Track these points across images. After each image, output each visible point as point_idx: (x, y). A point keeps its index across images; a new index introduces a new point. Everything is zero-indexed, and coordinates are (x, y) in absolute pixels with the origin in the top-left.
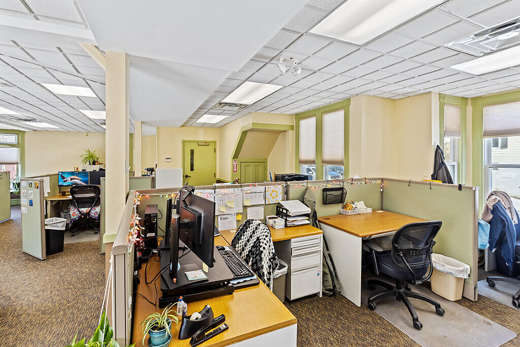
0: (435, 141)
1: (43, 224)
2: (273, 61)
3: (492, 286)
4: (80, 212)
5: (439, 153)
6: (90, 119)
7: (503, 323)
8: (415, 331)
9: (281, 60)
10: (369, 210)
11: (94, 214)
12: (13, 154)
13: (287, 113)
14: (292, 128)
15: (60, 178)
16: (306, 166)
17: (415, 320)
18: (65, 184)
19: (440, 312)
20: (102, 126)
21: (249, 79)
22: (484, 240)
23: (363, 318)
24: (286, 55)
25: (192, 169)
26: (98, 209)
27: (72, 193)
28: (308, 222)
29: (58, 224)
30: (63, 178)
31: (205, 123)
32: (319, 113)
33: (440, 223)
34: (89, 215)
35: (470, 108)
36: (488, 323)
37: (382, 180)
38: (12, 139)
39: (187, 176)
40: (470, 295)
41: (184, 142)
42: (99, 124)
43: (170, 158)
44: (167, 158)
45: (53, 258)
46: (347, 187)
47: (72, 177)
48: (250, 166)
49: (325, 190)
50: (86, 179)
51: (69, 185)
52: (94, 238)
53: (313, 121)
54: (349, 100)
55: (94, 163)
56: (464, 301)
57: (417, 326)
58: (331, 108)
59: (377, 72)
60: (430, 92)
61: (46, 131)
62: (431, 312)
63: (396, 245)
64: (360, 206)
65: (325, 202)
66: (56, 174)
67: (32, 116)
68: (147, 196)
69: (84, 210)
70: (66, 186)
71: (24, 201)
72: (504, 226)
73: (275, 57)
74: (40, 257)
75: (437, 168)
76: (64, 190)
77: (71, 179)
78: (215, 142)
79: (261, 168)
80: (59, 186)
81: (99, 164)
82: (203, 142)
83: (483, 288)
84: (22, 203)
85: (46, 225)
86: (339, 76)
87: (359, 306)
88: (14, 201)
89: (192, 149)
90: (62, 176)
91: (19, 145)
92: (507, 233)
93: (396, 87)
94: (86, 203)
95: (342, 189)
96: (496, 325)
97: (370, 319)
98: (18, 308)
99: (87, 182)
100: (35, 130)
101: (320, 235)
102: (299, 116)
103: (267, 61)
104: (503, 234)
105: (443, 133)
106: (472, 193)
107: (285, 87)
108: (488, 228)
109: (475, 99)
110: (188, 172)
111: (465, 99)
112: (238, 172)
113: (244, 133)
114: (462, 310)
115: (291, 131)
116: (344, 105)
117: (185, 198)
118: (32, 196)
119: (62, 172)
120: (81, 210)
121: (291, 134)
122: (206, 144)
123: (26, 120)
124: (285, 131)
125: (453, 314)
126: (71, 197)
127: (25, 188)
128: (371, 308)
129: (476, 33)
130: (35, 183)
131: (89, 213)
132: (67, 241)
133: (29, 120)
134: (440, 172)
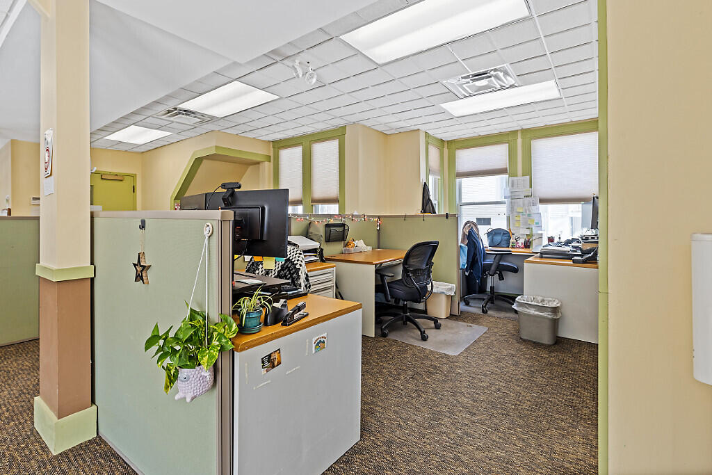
0: (423, 179)
2: (286, 62)
3: (467, 304)
5: (425, 189)
7: (478, 324)
8: (424, 342)
9: (297, 61)
10: (369, 248)
13: (264, 138)
14: (268, 159)
17: (422, 333)
19: (438, 327)
21: (241, 79)
22: (464, 260)
23: (379, 344)
24: (305, 57)
28: (316, 258)
31: (121, 142)
32: (306, 142)
33: (437, 243)
35: (446, 150)
36: (470, 326)
37: (379, 217)
40: (456, 312)
46: (348, 222)
49: (327, 226)
53: (298, 151)
54: (344, 128)
56: (451, 317)
57: (424, 338)
58: (323, 137)
59: (382, 98)
60: (419, 129)
62: (432, 328)
63: (406, 266)
64: (360, 244)
65: (329, 239)
72: (475, 249)
73: (290, 56)
75: (425, 204)
78: (133, 176)
82: (110, 174)
83: (463, 307)
86: (347, 95)
87: (373, 336)
92: (478, 254)
93: (393, 118)
95: (343, 225)
96: (475, 326)
97: (386, 344)
101: (332, 269)
102: (279, 145)
103: (278, 59)
104: (475, 255)
105: (429, 171)
106: (455, 220)
107: (281, 98)
108: (466, 249)
109: (450, 142)
111: (442, 141)
113: (198, 162)
114: (452, 323)
115: (266, 163)
116: (338, 134)
121: (267, 167)
122: (118, 178)
124: (258, 163)
125: (446, 326)
128: (384, 335)
129: (463, 76)
134: (427, 206)
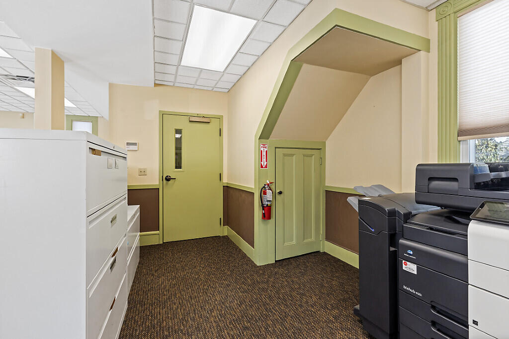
16: (473, 142)
25: (178, 165)
39: (168, 179)
41: (163, 115)
43: (135, 144)
44: (128, 144)
48: (293, 155)
78: (220, 118)
79: (313, 161)
82: (198, 115)
110: (171, 170)
112: (271, 168)
122: (205, 121)
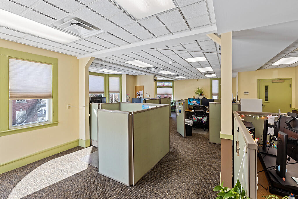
1: (185, 122)
4: (197, 119)
6: (200, 72)
11: (204, 121)
12: (170, 90)
15: (189, 101)
18: (191, 104)
20: (205, 75)
25: (267, 100)
26: (206, 118)
27: (194, 109)
29: (190, 122)
30: (190, 101)
31: (281, 65)
34: (201, 121)
38: (170, 84)
41: (259, 81)
42: (204, 74)
43: (248, 92)
44: (245, 92)
45: (188, 138)
47: (194, 101)
50: (199, 102)
51: (192, 105)
52: (205, 133)
55: (201, 95)
61: (181, 80)
66: (187, 100)
67: (178, 74)
68: (243, 116)
69: (199, 118)
70: (191, 105)
71: (178, 110)
74: (184, 136)
76: (190, 107)
77: (193, 102)
78: (290, 79)
80: (188, 105)
81: (203, 95)
82: (277, 79)
84: (177, 111)
85: (186, 122)
88: (173, 110)
89: (267, 85)
90: (189, 100)
91: (172, 87)
94: (200, 114)
98: (180, 155)
99: (200, 104)
100: (178, 80)
110: (263, 102)
117: (290, 122)
118: (180, 109)
119: (189, 99)
120: (198, 117)
122: (281, 81)
123: (176, 76)
126: (193, 110)
127: (178, 105)
130: (182, 103)
131: (201, 120)
132: (193, 132)
133: (177, 76)
